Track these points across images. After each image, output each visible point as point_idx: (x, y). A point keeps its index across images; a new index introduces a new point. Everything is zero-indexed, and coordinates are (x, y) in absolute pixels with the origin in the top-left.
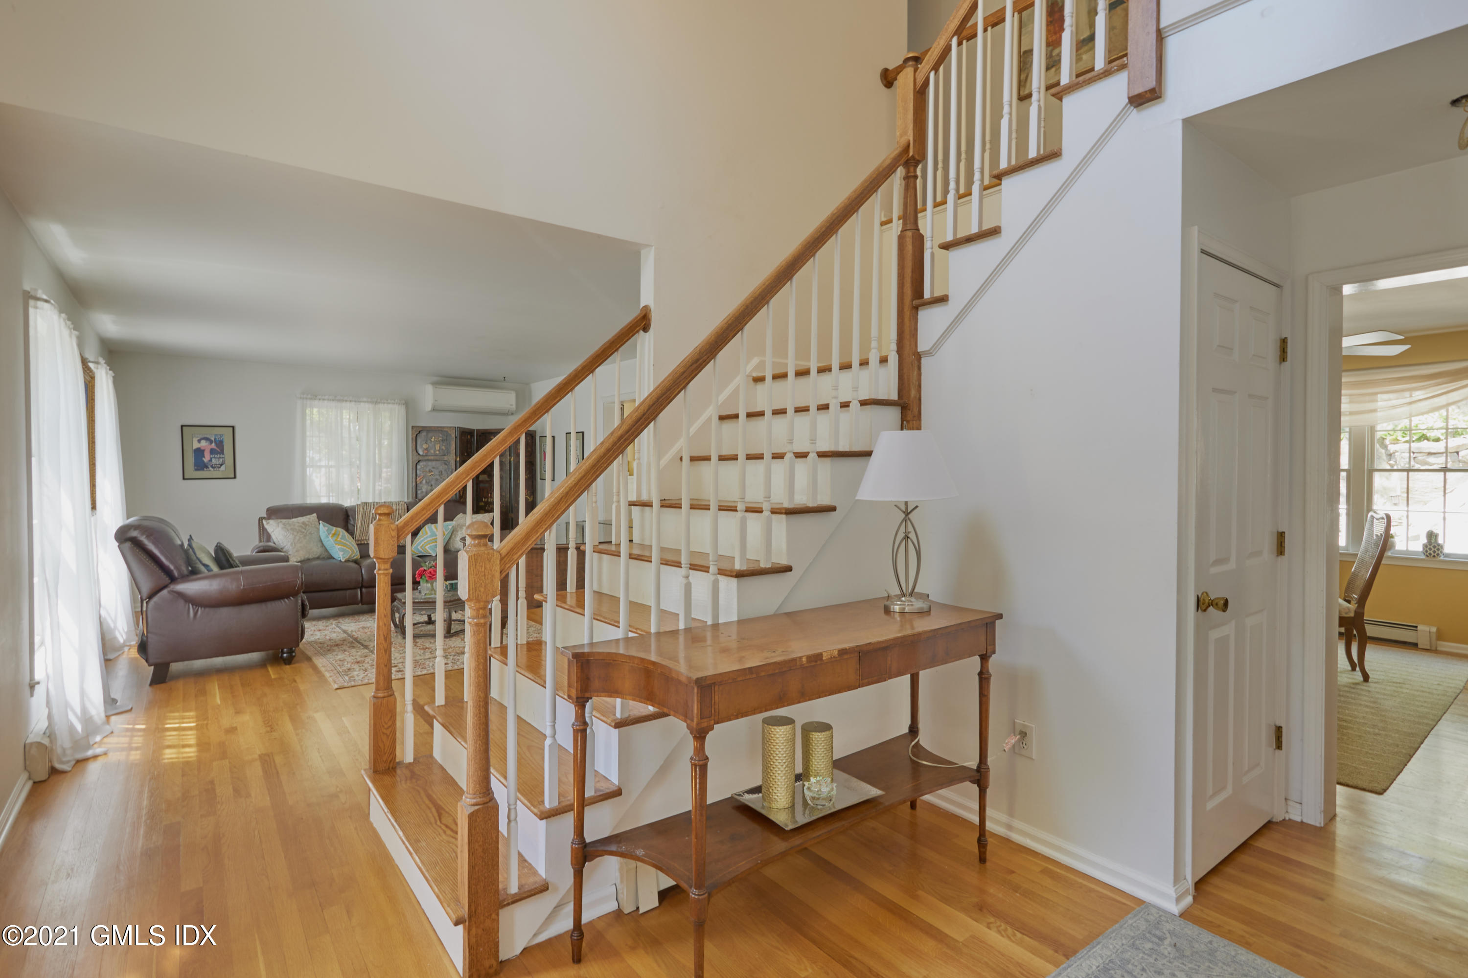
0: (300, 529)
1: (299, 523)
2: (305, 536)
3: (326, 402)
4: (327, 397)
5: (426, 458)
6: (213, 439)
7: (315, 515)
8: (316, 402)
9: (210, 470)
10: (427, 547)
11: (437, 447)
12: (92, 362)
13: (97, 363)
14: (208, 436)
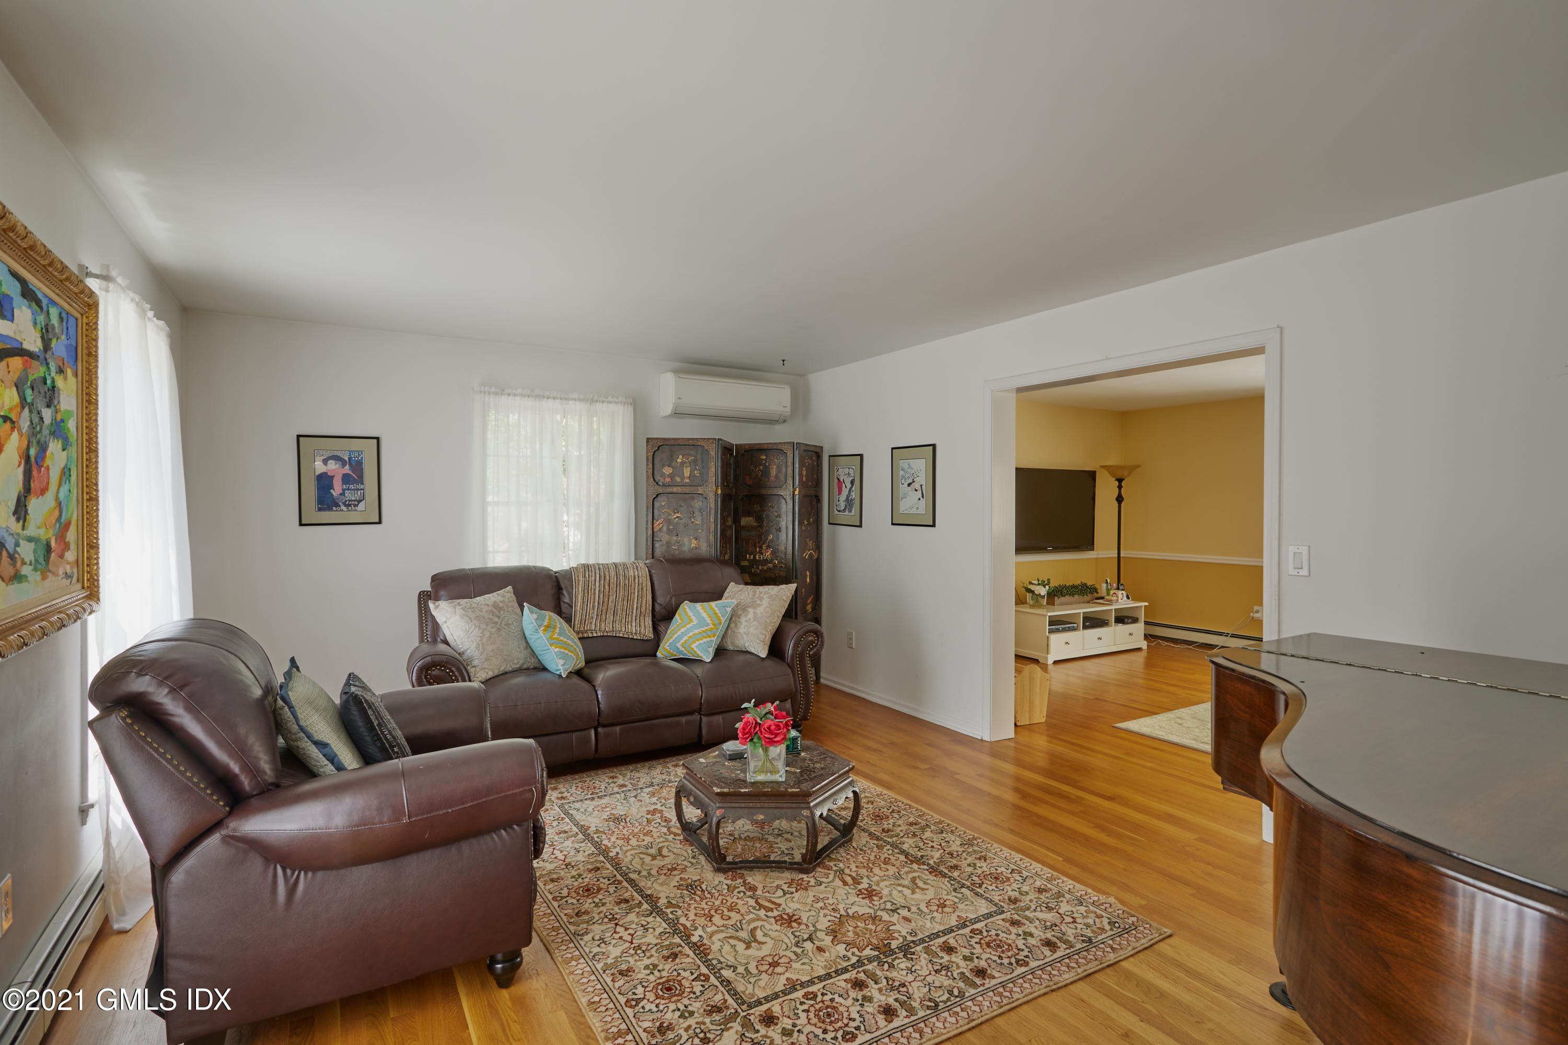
0: (491, 617)
1: (487, 605)
2: (499, 630)
3: (518, 398)
4: (519, 391)
5: (669, 490)
6: (347, 459)
7: (510, 588)
8: (504, 399)
9: (342, 510)
10: (693, 646)
11: (687, 472)
12: (96, 276)
13: (106, 278)
14: (339, 454)
